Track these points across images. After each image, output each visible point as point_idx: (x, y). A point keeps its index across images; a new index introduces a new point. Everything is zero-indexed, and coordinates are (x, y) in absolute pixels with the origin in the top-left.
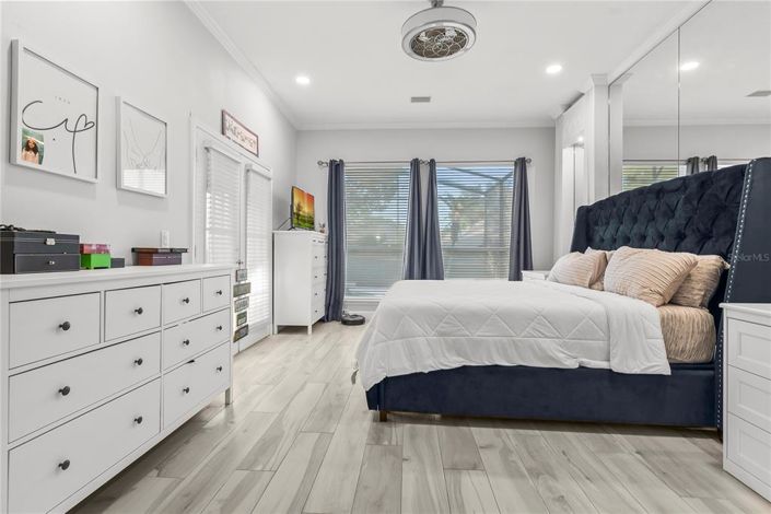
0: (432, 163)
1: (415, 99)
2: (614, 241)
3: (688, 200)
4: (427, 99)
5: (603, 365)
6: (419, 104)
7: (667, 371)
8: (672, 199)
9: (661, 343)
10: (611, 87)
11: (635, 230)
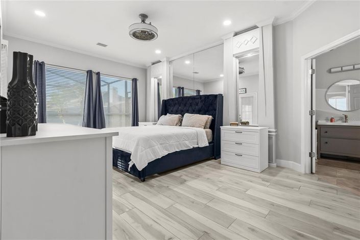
0: (98, 74)
1: (99, 44)
2: (177, 111)
3: (202, 101)
4: (105, 46)
5: (197, 146)
6: (101, 46)
7: (208, 145)
8: (197, 101)
9: (206, 138)
10: (170, 62)
11: (185, 109)
